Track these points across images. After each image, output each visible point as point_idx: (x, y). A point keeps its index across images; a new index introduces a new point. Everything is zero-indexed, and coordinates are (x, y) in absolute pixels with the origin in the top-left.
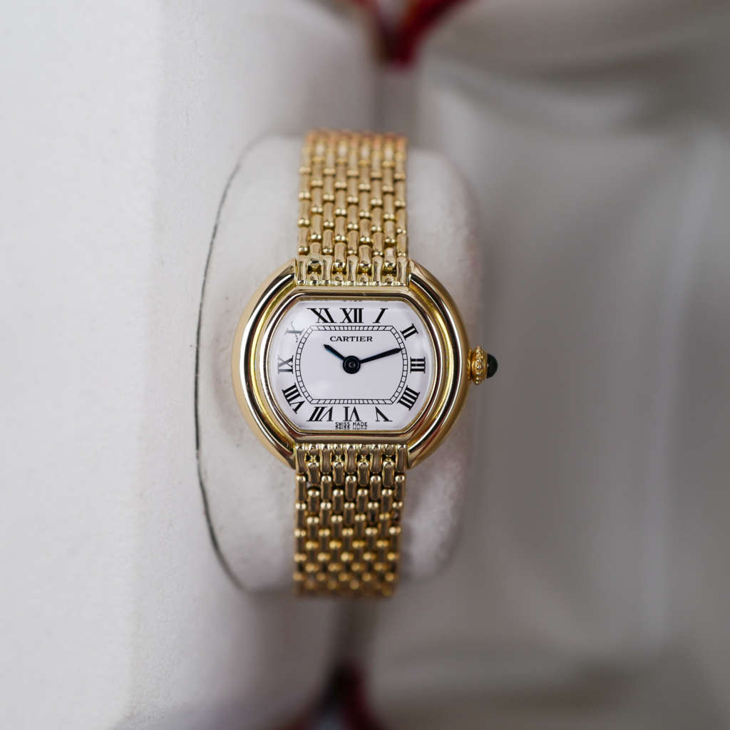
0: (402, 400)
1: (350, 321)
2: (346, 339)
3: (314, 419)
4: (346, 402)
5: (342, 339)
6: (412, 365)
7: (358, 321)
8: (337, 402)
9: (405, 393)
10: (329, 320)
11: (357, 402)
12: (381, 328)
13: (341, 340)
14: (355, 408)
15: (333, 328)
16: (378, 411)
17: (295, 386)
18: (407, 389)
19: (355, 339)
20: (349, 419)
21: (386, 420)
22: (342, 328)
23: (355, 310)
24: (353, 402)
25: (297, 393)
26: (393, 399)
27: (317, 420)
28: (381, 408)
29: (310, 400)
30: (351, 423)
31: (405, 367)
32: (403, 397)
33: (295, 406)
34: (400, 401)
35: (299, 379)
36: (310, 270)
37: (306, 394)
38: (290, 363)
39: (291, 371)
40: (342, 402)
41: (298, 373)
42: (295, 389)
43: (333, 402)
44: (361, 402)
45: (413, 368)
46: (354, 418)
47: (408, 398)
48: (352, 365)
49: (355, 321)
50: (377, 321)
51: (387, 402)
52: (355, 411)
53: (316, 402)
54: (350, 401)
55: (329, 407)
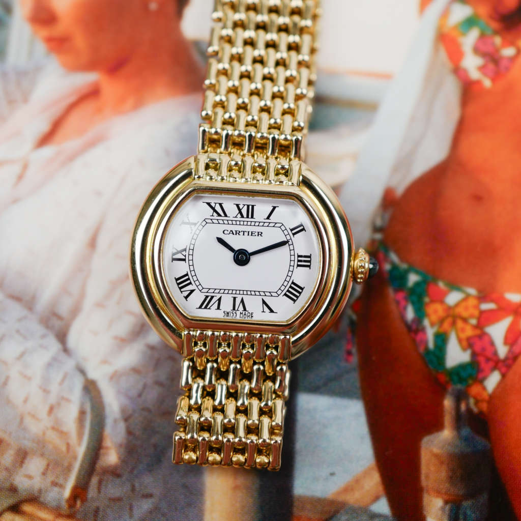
0: (287, 293)
1: (242, 216)
2: (238, 233)
3: (203, 307)
4: (234, 292)
5: (235, 233)
6: (299, 261)
7: (250, 216)
8: (226, 292)
9: (291, 287)
10: (223, 215)
11: (245, 293)
12: (272, 225)
13: (233, 234)
14: (242, 299)
15: (226, 222)
16: (264, 302)
17: (187, 275)
18: (293, 283)
19: (246, 234)
20: (236, 309)
21: (272, 311)
22: (234, 222)
23: (248, 206)
24: (241, 292)
25: (189, 282)
26: (279, 292)
27: (206, 308)
28: (267, 299)
29: (201, 288)
30: (238, 313)
31: (292, 262)
32: (288, 291)
33: (186, 294)
34: (285, 295)
35: (192, 268)
36: (207, 167)
37: (197, 282)
38: (184, 253)
39: (184, 260)
40: (230, 292)
41: (191, 262)
42: (187, 277)
43: (222, 291)
44: (249, 293)
45: (299, 263)
46: (241, 308)
47: (294, 292)
48: (242, 257)
49: (248, 217)
50: (268, 218)
51: (273, 294)
52: (242, 301)
53: (206, 290)
54: (238, 292)
55: (218, 296)
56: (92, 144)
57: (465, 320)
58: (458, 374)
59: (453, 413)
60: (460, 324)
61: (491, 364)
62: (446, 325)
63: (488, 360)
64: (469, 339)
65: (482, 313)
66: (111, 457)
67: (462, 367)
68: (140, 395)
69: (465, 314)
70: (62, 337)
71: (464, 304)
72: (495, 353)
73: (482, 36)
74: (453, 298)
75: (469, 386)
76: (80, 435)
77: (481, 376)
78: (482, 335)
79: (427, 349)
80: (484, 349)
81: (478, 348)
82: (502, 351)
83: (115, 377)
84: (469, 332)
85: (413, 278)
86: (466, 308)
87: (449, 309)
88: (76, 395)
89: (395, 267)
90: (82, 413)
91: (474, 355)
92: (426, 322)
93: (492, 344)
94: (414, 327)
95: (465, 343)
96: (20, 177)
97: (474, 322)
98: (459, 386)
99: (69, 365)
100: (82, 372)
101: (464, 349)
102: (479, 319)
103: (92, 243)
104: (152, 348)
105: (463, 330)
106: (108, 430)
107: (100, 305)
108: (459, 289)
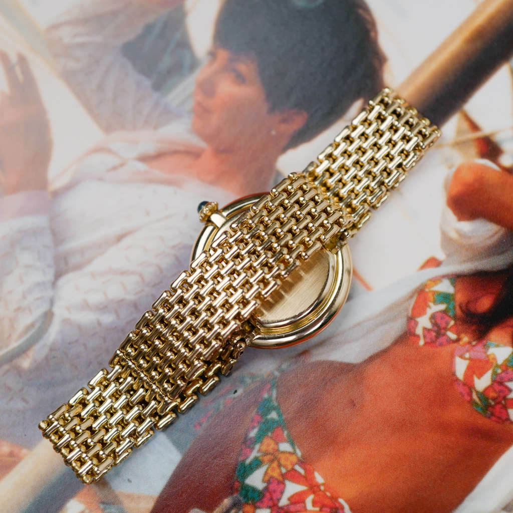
56: (169, 183)
57: (280, 465)
58: (247, 491)
59: (225, 510)
60: (275, 465)
61: (271, 503)
62: (266, 458)
63: (271, 499)
64: (272, 477)
65: (293, 470)
66: (26, 363)
67: (254, 490)
68: (70, 343)
69: (283, 462)
70: (58, 275)
71: (288, 455)
72: (279, 500)
73: (445, 312)
74: (285, 447)
75: (247, 503)
76: (21, 336)
77: (258, 504)
78: (282, 483)
79: (244, 461)
80: (275, 491)
81: (271, 487)
82: (284, 502)
83: (66, 322)
84: (276, 474)
85: (273, 415)
86: (287, 459)
87: (278, 450)
88: (38, 312)
89: (269, 400)
90: (32, 325)
91: (266, 489)
92: (257, 447)
93: (282, 493)
94: (248, 443)
95: (267, 478)
96: (114, 168)
97: (284, 471)
98: (241, 499)
99: (49, 293)
100: (52, 302)
101: (264, 481)
102: (288, 472)
103: (120, 238)
104: (99, 323)
105: (273, 469)
106: (36, 347)
107: (93, 275)
108: (292, 444)
